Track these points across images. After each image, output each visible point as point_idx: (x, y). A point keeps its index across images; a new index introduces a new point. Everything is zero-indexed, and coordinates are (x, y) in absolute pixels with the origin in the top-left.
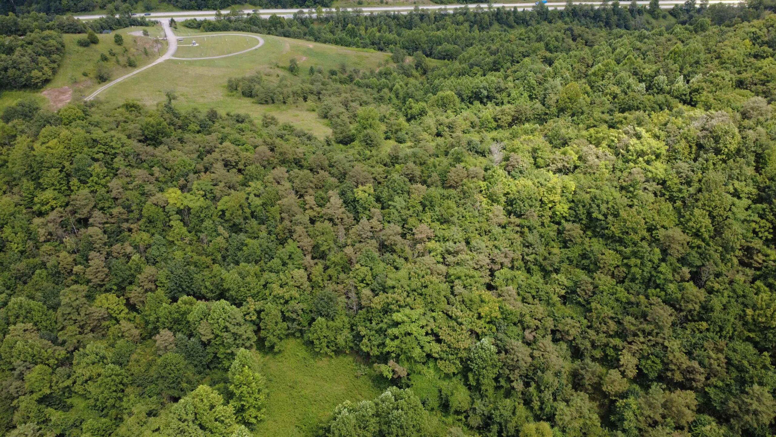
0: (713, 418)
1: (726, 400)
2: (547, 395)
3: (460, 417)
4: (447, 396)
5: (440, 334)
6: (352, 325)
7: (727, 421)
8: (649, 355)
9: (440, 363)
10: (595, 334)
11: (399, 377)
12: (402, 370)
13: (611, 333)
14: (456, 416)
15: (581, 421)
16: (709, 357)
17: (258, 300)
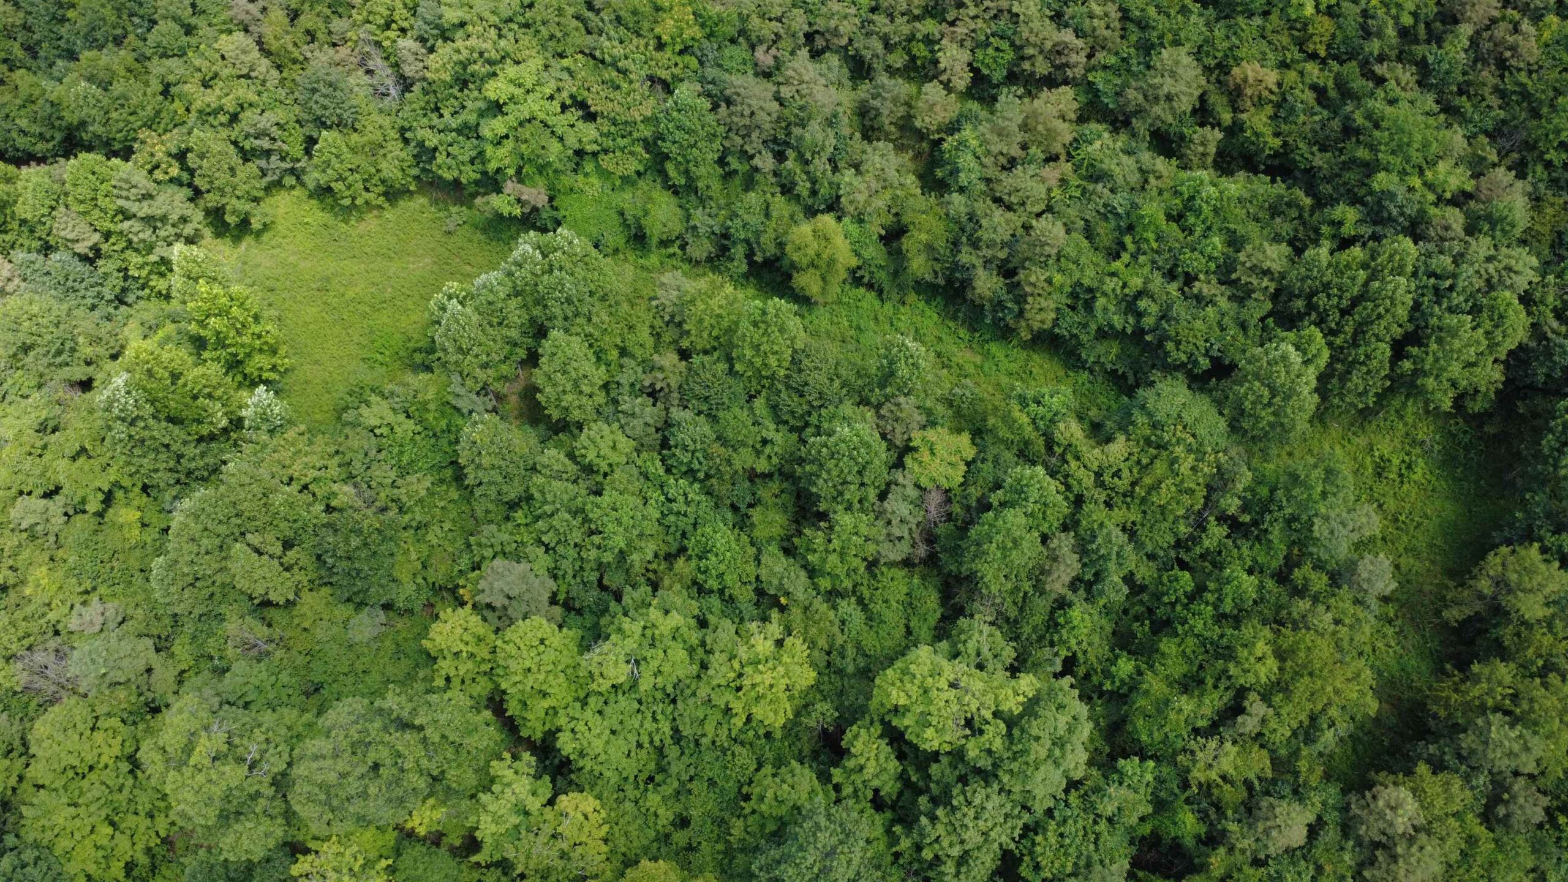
0: (1105, 126)
1: (1126, 85)
2: (820, 165)
3: (671, 250)
4: (637, 219)
5: (590, 102)
6: (403, 130)
7: (1127, 123)
8: (988, 38)
9: (606, 161)
10: (887, 21)
11: (535, 209)
12: (536, 194)
13: (916, 12)
14: (663, 251)
15: (888, 195)
16: (1091, 16)
17: (166, 131)
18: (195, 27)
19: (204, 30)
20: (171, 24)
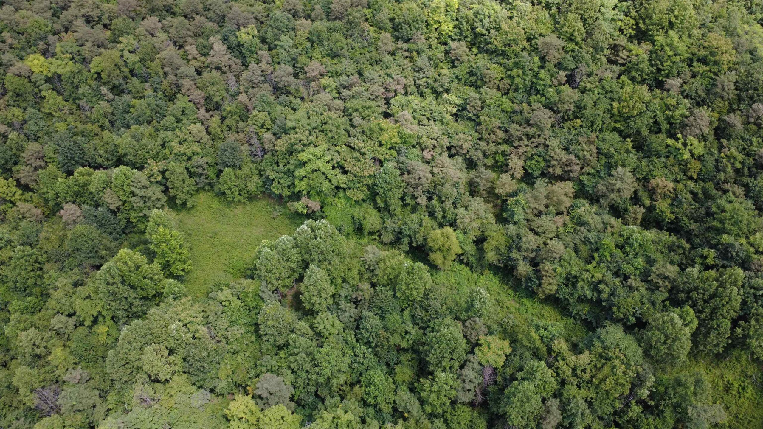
0: (586, 201)
1: (597, 183)
2: (448, 205)
3: (374, 237)
4: (360, 221)
5: (346, 166)
6: (260, 171)
7: (598, 201)
8: (532, 155)
9: (349, 193)
10: (485, 144)
11: (313, 211)
12: (315, 205)
13: (500, 141)
14: (370, 237)
15: (479, 222)
16: (583, 150)
17: (159, 161)
18: (182, 120)
19: (185, 121)
20: (172, 117)
